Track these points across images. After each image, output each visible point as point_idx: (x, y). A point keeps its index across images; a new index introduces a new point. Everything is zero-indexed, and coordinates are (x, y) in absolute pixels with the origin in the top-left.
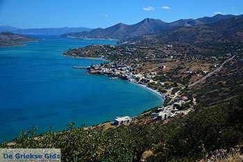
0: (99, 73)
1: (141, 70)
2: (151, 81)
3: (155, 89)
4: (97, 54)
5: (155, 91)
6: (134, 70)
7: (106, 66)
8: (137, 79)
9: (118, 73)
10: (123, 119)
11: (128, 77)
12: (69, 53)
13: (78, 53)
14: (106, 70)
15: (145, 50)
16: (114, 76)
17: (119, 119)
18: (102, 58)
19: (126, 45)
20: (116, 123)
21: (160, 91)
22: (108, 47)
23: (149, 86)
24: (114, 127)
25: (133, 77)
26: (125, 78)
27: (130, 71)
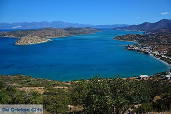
0: (132, 49)
1: (157, 49)
2: (163, 56)
3: (165, 61)
4: (132, 39)
5: (165, 62)
6: (153, 49)
7: (136, 46)
8: (155, 54)
9: (143, 50)
10: (144, 76)
11: (149, 53)
12: (117, 38)
13: (121, 38)
14: (137, 48)
15: (161, 38)
16: (141, 52)
17: (142, 76)
18: (134, 41)
19: (149, 34)
20: (140, 78)
21: (168, 62)
22: (139, 35)
23: (161, 59)
24: (138, 80)
25: (152, 53)
26: (147, 53)
27: (151, 50)
